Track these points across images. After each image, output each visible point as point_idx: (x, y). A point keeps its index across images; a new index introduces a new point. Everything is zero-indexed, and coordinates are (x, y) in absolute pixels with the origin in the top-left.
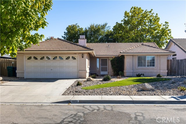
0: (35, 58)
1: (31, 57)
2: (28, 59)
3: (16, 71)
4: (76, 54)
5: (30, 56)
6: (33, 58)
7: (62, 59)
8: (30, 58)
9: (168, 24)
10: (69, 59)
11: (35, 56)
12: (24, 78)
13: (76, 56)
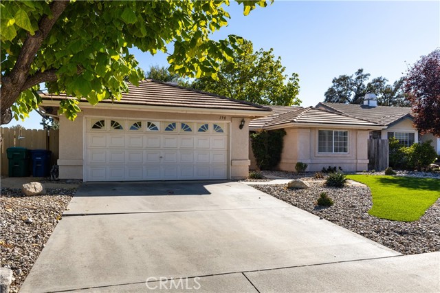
0: (116, 125)
1: (103, 122)
2: (94, 127)
3: (58, 160)
4: (224, 118)
5: (99, 118)
6: (108, 124)
7: (190, 130)
8: (99, 125)
9: (298, 78)
10: (207, 131)
11: (116, 119)
12: (82, 180)
13: (223, 124)
